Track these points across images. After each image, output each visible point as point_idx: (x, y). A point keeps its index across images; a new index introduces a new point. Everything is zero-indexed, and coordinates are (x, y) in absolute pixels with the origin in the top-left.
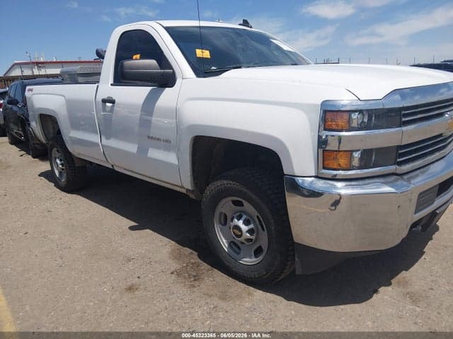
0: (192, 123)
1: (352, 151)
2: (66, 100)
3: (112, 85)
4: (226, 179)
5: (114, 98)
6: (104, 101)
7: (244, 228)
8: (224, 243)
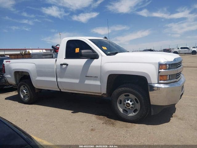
0: (109, 70)
1: (167, 75)
2: (36, 65)
3: (65, 59)
4: (124, 87)
5: (67, 63)
6: (62, 65)
7: (131, 103)
8: (121, 110)
